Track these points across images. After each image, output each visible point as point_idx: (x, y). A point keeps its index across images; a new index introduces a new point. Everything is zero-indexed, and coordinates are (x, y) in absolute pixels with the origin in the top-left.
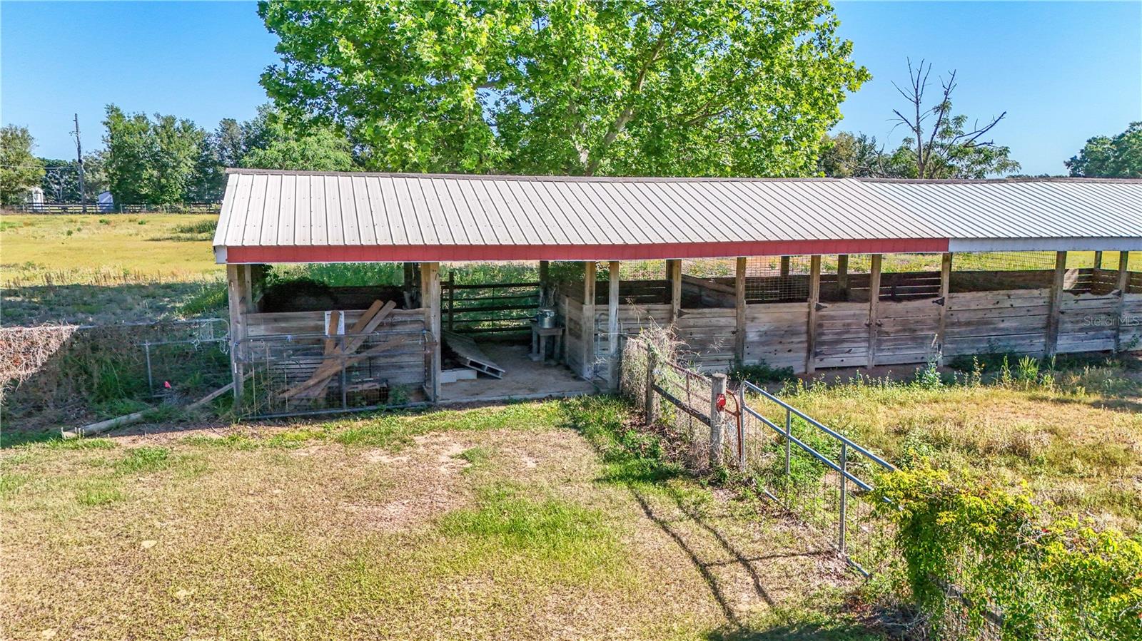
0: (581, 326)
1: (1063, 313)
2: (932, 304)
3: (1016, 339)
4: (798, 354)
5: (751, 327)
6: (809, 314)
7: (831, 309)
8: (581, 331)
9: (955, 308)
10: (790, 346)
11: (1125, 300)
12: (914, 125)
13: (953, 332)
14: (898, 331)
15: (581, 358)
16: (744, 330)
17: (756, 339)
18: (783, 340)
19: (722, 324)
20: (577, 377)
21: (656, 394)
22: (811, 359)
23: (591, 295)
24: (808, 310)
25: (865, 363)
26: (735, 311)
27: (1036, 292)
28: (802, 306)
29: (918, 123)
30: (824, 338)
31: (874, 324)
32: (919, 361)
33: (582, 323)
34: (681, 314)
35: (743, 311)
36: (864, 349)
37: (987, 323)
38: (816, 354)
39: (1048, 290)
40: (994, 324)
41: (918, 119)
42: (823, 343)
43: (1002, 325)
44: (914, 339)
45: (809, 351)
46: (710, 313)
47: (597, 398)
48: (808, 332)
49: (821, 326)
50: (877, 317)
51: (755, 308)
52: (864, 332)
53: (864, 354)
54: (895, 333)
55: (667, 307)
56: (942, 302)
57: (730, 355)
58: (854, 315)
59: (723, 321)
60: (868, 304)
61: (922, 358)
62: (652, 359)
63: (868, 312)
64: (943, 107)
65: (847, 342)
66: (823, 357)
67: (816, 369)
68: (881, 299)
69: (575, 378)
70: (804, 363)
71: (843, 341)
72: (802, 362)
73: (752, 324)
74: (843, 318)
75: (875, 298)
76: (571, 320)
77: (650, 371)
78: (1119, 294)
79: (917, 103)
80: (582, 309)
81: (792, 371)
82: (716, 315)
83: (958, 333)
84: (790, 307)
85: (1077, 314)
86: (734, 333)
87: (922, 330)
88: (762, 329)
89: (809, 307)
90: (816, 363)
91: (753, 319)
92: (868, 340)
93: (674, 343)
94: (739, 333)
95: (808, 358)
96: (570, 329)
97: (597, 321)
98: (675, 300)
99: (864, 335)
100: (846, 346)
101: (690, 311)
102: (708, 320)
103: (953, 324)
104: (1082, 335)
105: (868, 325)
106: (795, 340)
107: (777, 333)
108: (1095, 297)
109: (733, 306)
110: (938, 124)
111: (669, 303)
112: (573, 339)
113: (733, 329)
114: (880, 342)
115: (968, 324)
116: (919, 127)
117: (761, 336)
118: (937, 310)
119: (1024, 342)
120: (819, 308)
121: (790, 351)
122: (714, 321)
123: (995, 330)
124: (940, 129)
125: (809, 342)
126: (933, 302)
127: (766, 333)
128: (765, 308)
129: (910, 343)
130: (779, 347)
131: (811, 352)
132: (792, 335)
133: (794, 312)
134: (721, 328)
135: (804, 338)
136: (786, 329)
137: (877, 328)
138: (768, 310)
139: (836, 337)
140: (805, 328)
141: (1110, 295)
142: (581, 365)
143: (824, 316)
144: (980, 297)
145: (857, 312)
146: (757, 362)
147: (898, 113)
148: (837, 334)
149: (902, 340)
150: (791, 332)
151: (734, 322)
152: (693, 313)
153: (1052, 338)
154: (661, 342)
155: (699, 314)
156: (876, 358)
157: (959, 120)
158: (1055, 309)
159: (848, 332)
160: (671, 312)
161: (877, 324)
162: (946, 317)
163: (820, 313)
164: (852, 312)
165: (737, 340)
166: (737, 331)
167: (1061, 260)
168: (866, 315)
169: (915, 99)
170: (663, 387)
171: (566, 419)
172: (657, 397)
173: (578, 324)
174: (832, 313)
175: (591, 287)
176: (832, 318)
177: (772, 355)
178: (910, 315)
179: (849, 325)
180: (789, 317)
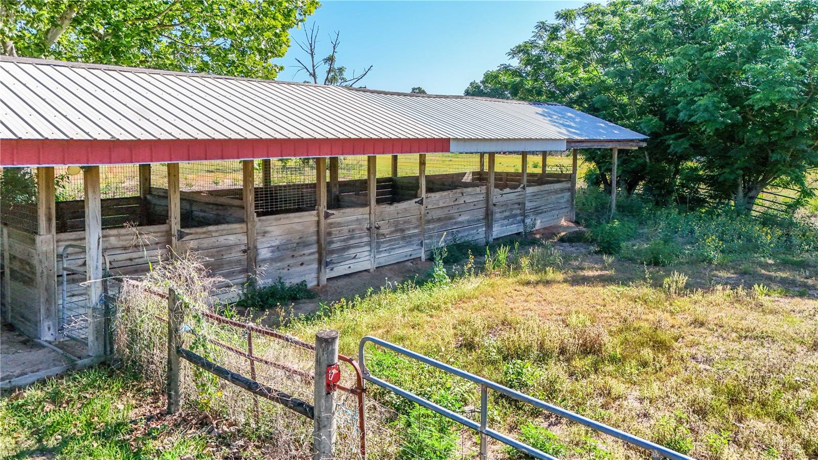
0: (32, 267)
1: (495, 205)
2: (415, 205)
3: (468, 230)
4: (309, 267)
5: (263, 242)
6: (318, 222)
7: (338, 216)
8: (34, 273)
9: (429, 207)
10: (301, 260)
11: (527, 192)
12: (312, 71)
13: (429, 229)
14: (392, 232)
15: (36, 313)
16: (255, 247)
17: (269, 255)
18: (296, 254)
19: (231, 243)
20: (30, 342)
21: (184, 362)
22: (323, 270)
23: (49, 220)
24: (316, 219)
25: (368, 267)
26: (244, 226)
27: (478, 189)
28: (311, 215)
29: (314, 70)
30: (334, 246)
31: (373, 227)
32: (409, 258)
33: (35, 262)
34: (181, 236)
35: (254, 226)
36: (367, 253)
37: (451, 218)
38: (327, 264)
39: (485, 187)
40: (454, 218)
41: (313, 66)
42: (332, 252)
43: (460, 219)
44: (403, 238)
45: (320, 262)
46: (217, 231)
47: (74, 379)
48: (318, 242)
49: (329, 234)
50: (375, 221)
51: (266, 220)
52: (367, 236)
53: (367, 258)
54: (390, 234)
55: (163, 227)
56: (421, 202)
57: (241, 278)
58: (358, 220)
59: (232, 239)
60: (368, 208)
61: (411, 255)
62: (177, 310)
63: (368, 216)
64: (331, 60)
65: (354, 247)
66: (334, 265)
67: (328, 279)
68: (379, 202)
69: (24, 343)
70: (316, 275)
71: (348, 248)
72: (314, 275)
73: (264, 239)
74: (348, 223)
75: (373, 202)
76: (13, 258)
77: (173, 332)
78: (524, 188)
79: (312, 55)
80: (34, 241)
81: (306, 285)
82: (224, 232)
83: (433, 229)
84: (300, 217)
85: (502, 206)
86: (244, 251)
87: (408, 229)
88: (274, 244)
89: (318, 215)
90: (328, 274)
91: (265, 233)
92: (369, 244)
93: (208, 282)
94: (250, 251)
95: (319, 270)
96: (12, 271)
97: (60, 256)
98: (173, 219)
99: (366, 239)
100: (352, 252)
101: (193, 230)
102: (214, 239)
103: (429, 222)
104: (506, 222)
105: (369, 229)
106: (307, 252)
107: (289, 246)
108: (512, 191)
109: (242, 221)
110: (329, 71)
111: (164, 223)
112: (18, 285)
113: (243, 248)
114: (379, 245)
115: (439, 220)
116: (314, 73)
117: (273, 252)
118: (419, 209)
119: (473, 232)
120: (327, 216)
121: (302, 264)
122: (222, 240)
123: (456, 223)
124: (330, 76)
125: (320, 252)
126: (416, 202)
127: (278, 248)
128: (276, 220)
129: (401, 242)
130: (291, 261)
131: (323, 263)
132: (304, 246)
133: (303, 222)
134: (230, 247)
135: (314, 249)
136: (297, 241)
137: (376, 231)
138: (279, 222)
139: (343, 244)
140: (315, 238)
141: (519, 189)
142: (37, 324)
143: (332, 224)
144: (445, 196)
145: (360, 217)
146: (269, 282)
147: (299, 61)
148: (344, 241)
149: (395, 240)
150: (303, 244)
151: (244, 239)
152: (197, 233)
153: (489, 227)
154: (189, 283)
155: (204, 233)
156: (376, 262)
157: (341, 70)
158: (490, 203)
159: (352, 238)
160: (169, 234)
161: (375, 227)
162: (425, 215)
163: (329, 221)
164: (354, 218)
165: (249, 260)
166: (249, 249)
167: (491, 161)
168: (366, 219)
169: (310, 52)
170: (200, 352)
171: (23, 437)
172: (186, 369)
173: (28, 264)
174: (338, 220)
175: (49, 208)
176: (339, 224)
177: (285, 271)
178: (400, 216)
179: (353, 230)
180: (298, 227)
